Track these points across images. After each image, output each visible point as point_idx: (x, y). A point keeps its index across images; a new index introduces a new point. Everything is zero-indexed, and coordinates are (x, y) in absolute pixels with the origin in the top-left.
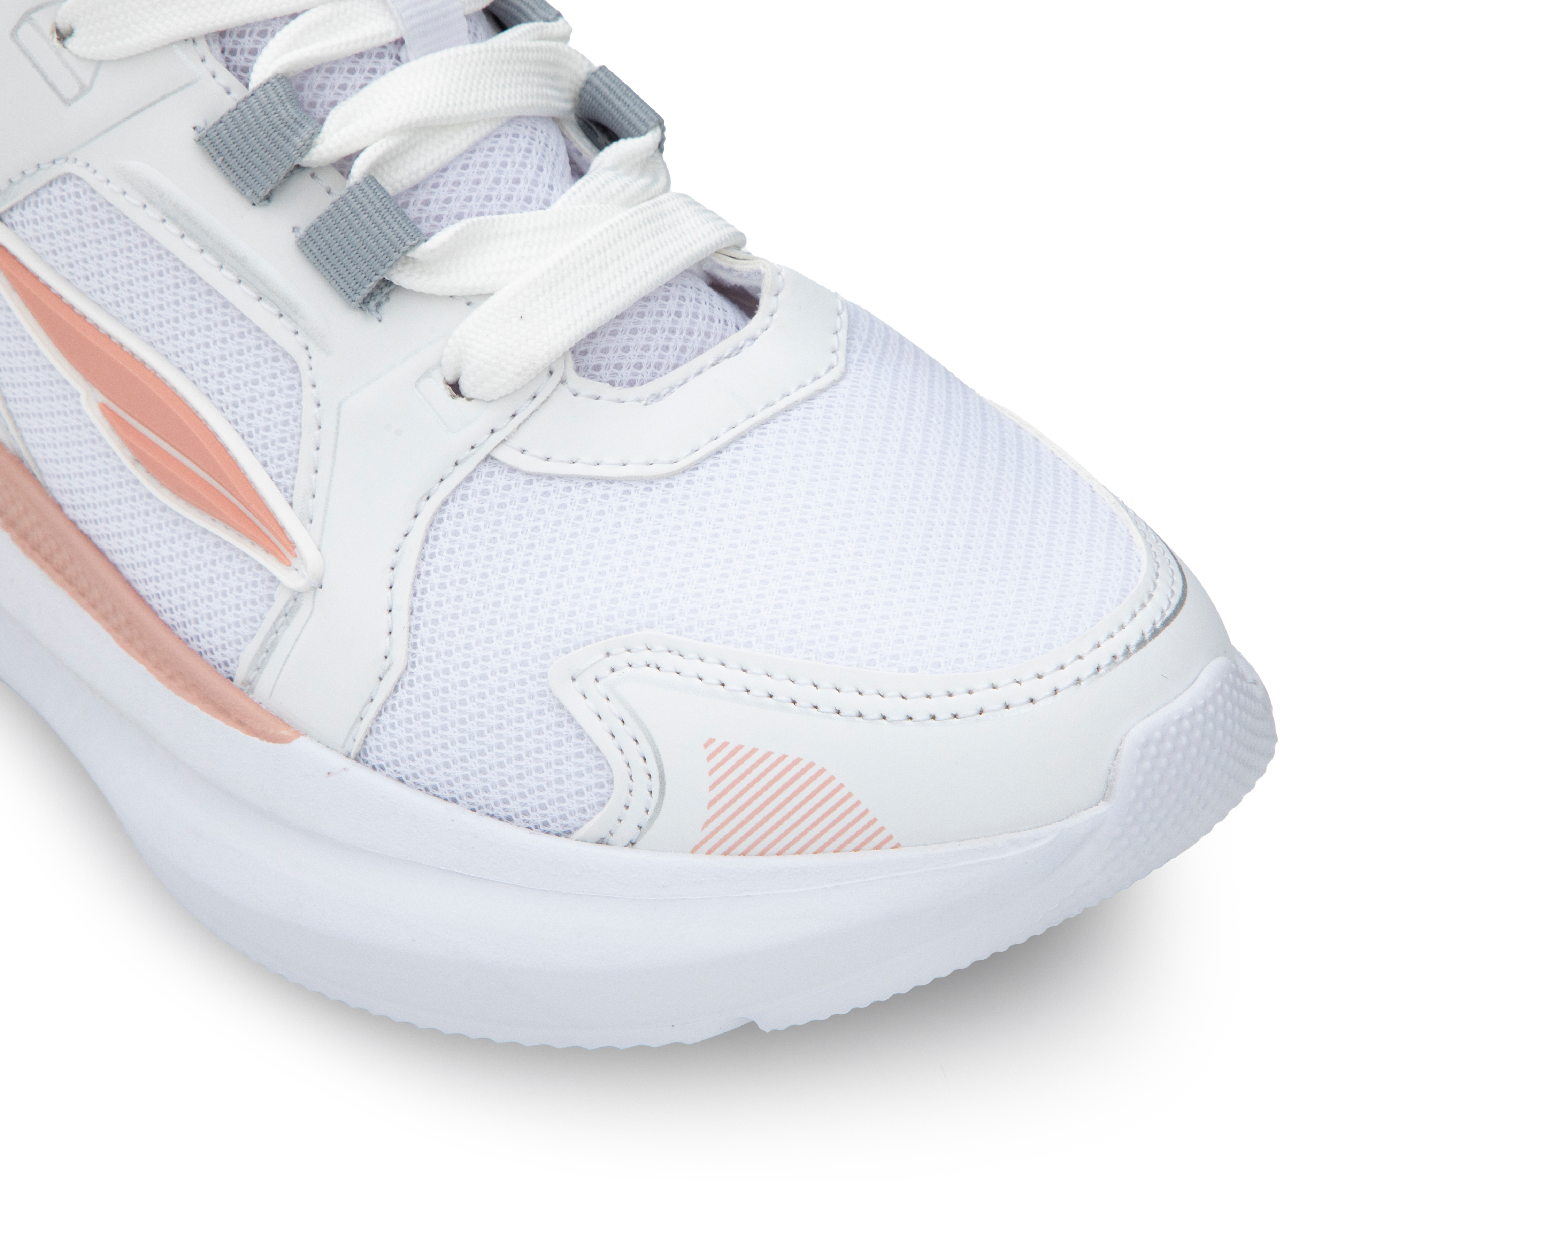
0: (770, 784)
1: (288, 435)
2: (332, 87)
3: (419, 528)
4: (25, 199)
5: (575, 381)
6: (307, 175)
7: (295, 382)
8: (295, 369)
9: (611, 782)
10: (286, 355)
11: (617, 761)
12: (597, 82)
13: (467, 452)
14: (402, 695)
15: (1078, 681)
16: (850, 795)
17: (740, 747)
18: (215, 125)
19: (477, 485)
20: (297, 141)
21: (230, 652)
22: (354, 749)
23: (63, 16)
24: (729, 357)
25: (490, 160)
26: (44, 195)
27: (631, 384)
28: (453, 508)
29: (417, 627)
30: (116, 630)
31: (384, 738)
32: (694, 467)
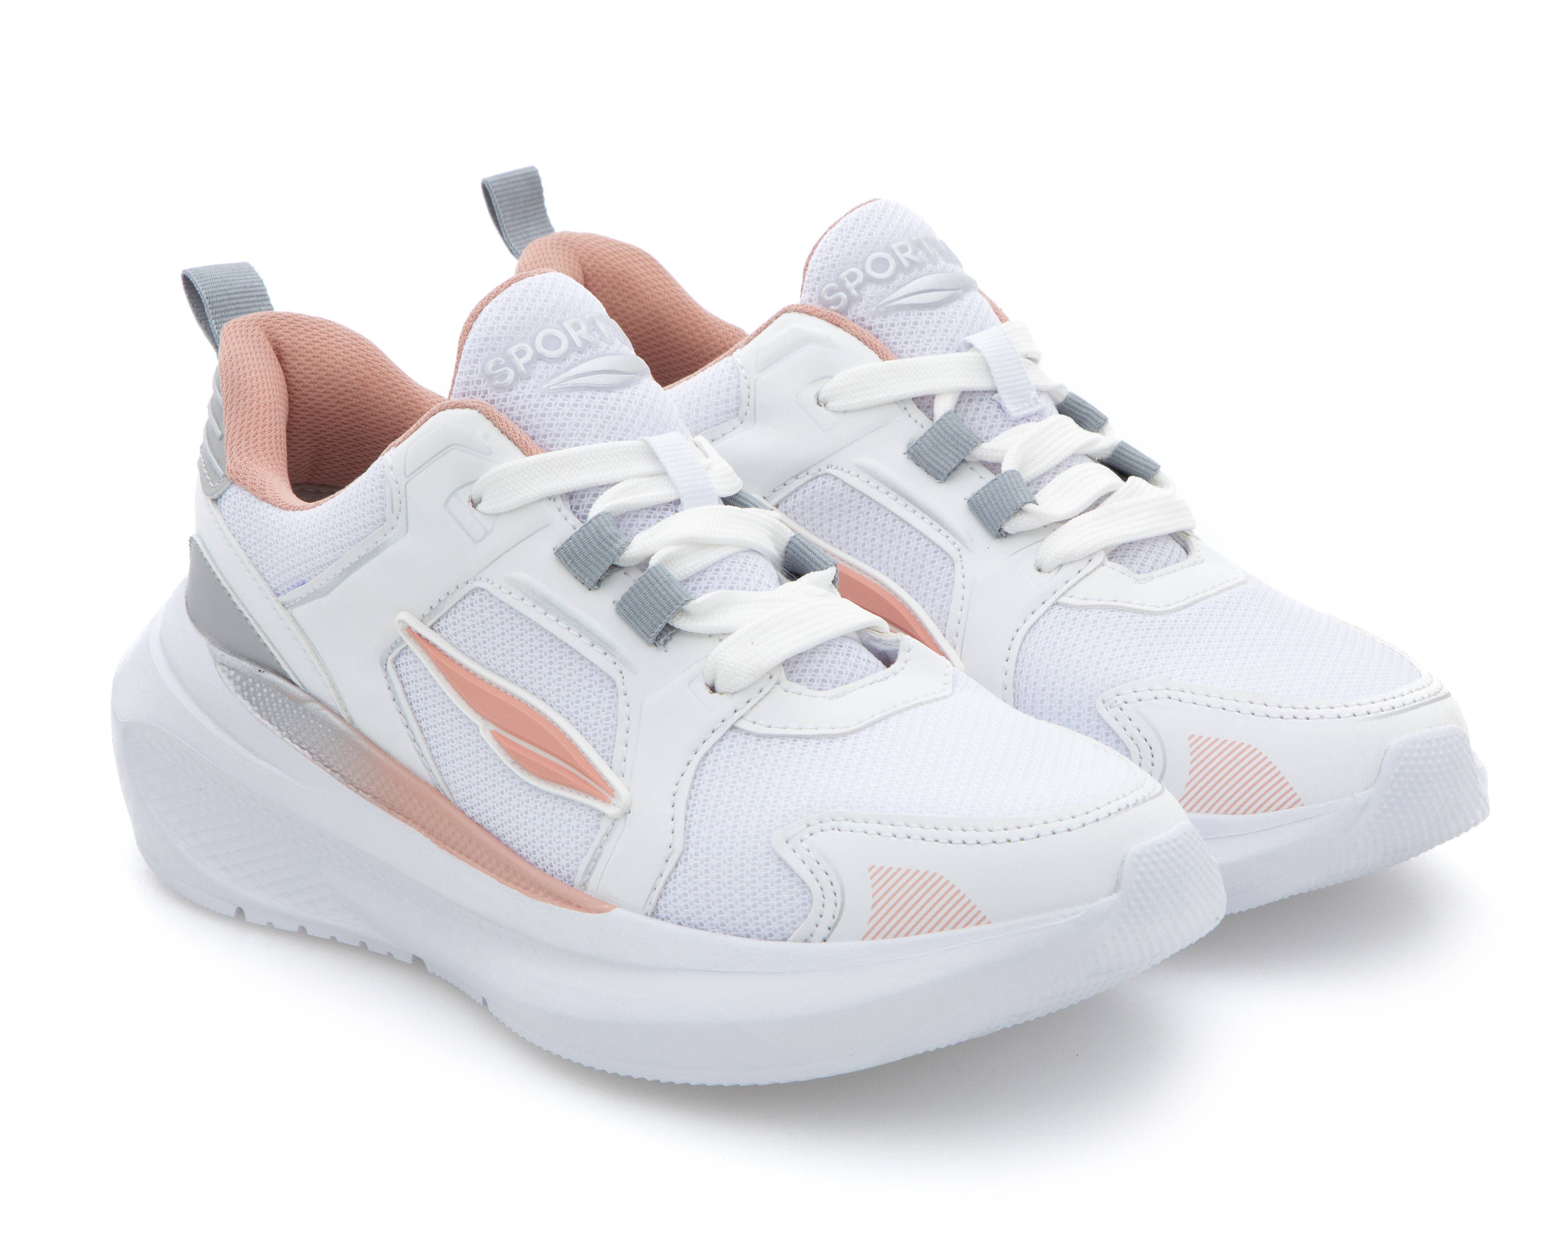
0: (910, 889)
1: (609, 726)
2: (637, 525)
3: (690, 771)
4: (448, 611)
5: (786, 683)
6: (621, 573)
7: (614, 694)
8: (614, 686)
9: (811, 901)
10: (609, 678)
11: (814, 887)
12: (796, 541)
13: (720, 724)
14: (681, 868)
15: (1097, 820)
16: (959, 891)
17: (890, 869)
18: (567, 541)
19: (726, 743)
20: (617, 546)
21: (572, 867)
22: (650, 909)
23: (474, 491)
24: (880, 681)
25: (732, 568)
26: (460, 606)
27: (820, 690)
28: (711, 757)
29: (690, 826)
30: (499, 876)
31: (670, 897)
32: (860, 730)
